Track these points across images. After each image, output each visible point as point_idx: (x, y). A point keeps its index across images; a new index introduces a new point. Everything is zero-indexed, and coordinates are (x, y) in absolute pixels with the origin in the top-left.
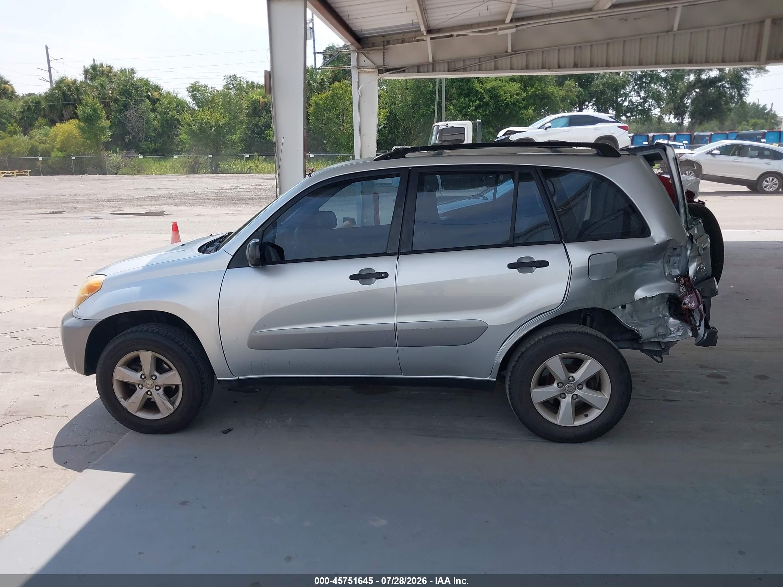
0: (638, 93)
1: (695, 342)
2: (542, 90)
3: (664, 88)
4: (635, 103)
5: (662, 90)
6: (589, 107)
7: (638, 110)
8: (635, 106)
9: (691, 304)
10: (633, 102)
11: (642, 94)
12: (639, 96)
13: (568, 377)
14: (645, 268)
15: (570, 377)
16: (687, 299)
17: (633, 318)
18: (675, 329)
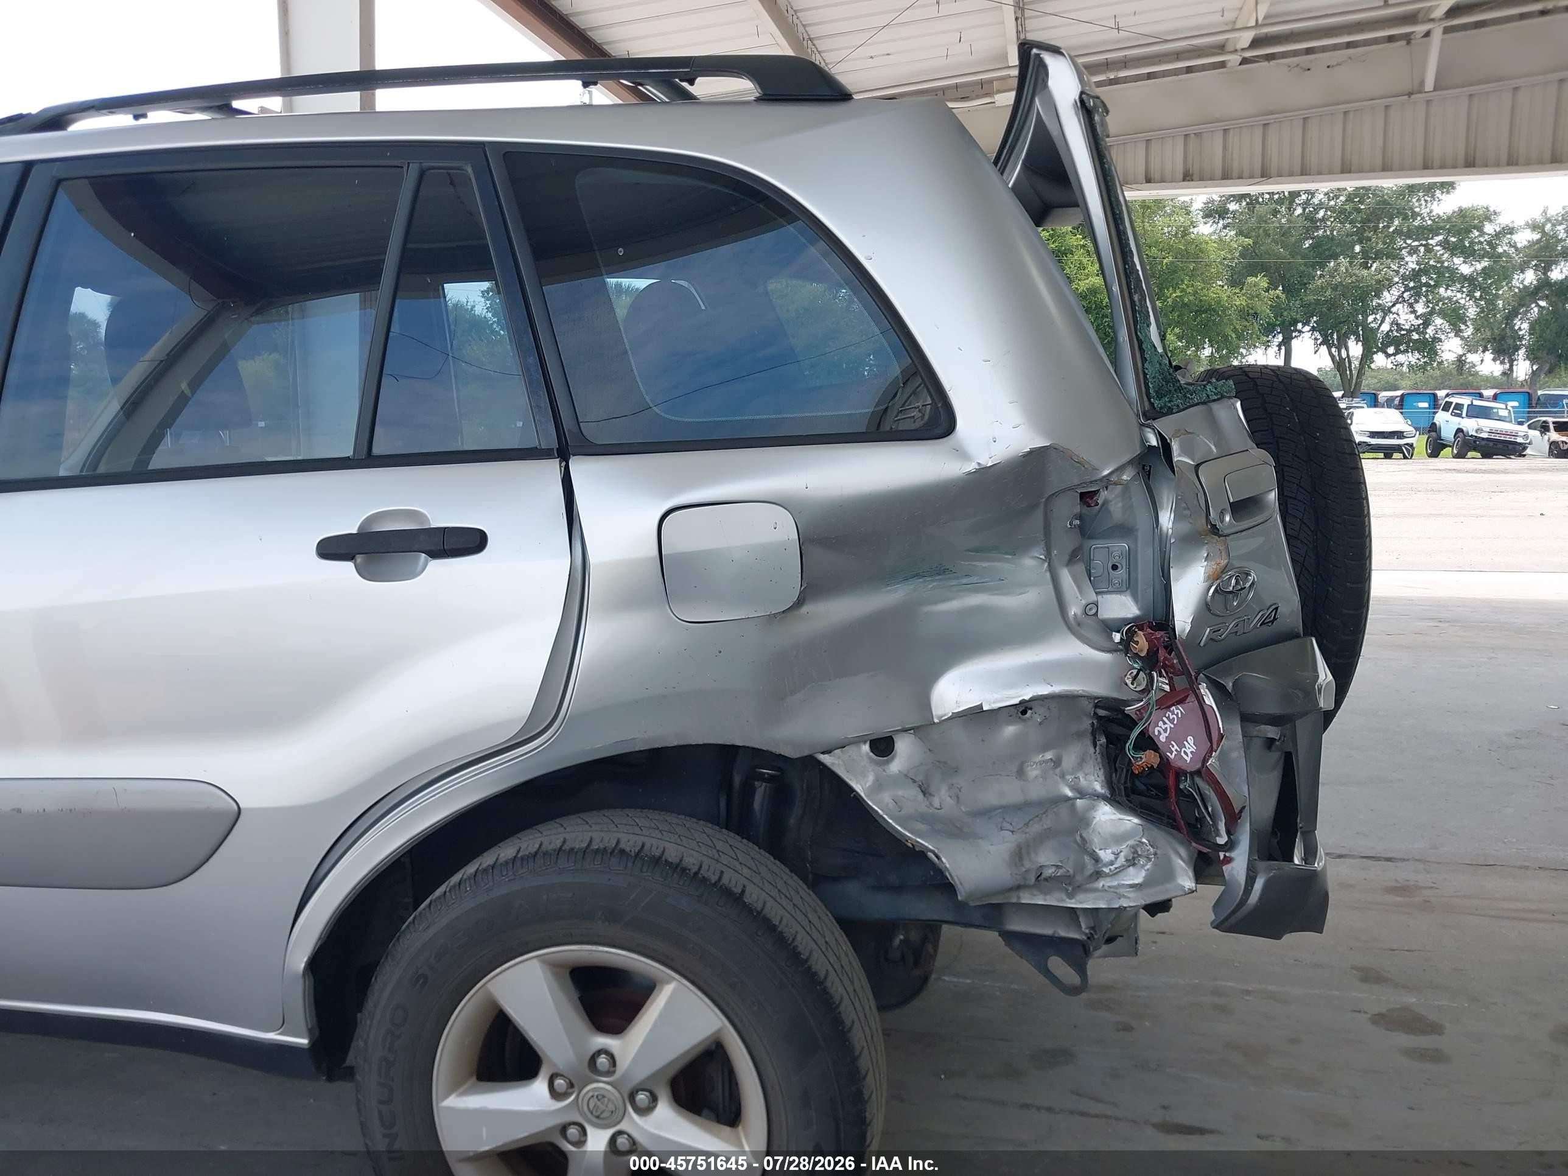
0: (1411, 305)
1: (1213, 917)
2: (1195, 293)
3: (1467, 295)
4: (1404, 325)
5: (1461, 298)
6: (1303, 335)
7: (1410, 340)
8: (1403, 332)
9: (1181, 745)
10: (1400, 324)
11: (1420, 308)
12: (1414, 312)
13: (591, 1054)
14: (965, 581)
15: (599, 1052)
16: (1165, 723)
17: (931, 795)
18: (1117, 855)
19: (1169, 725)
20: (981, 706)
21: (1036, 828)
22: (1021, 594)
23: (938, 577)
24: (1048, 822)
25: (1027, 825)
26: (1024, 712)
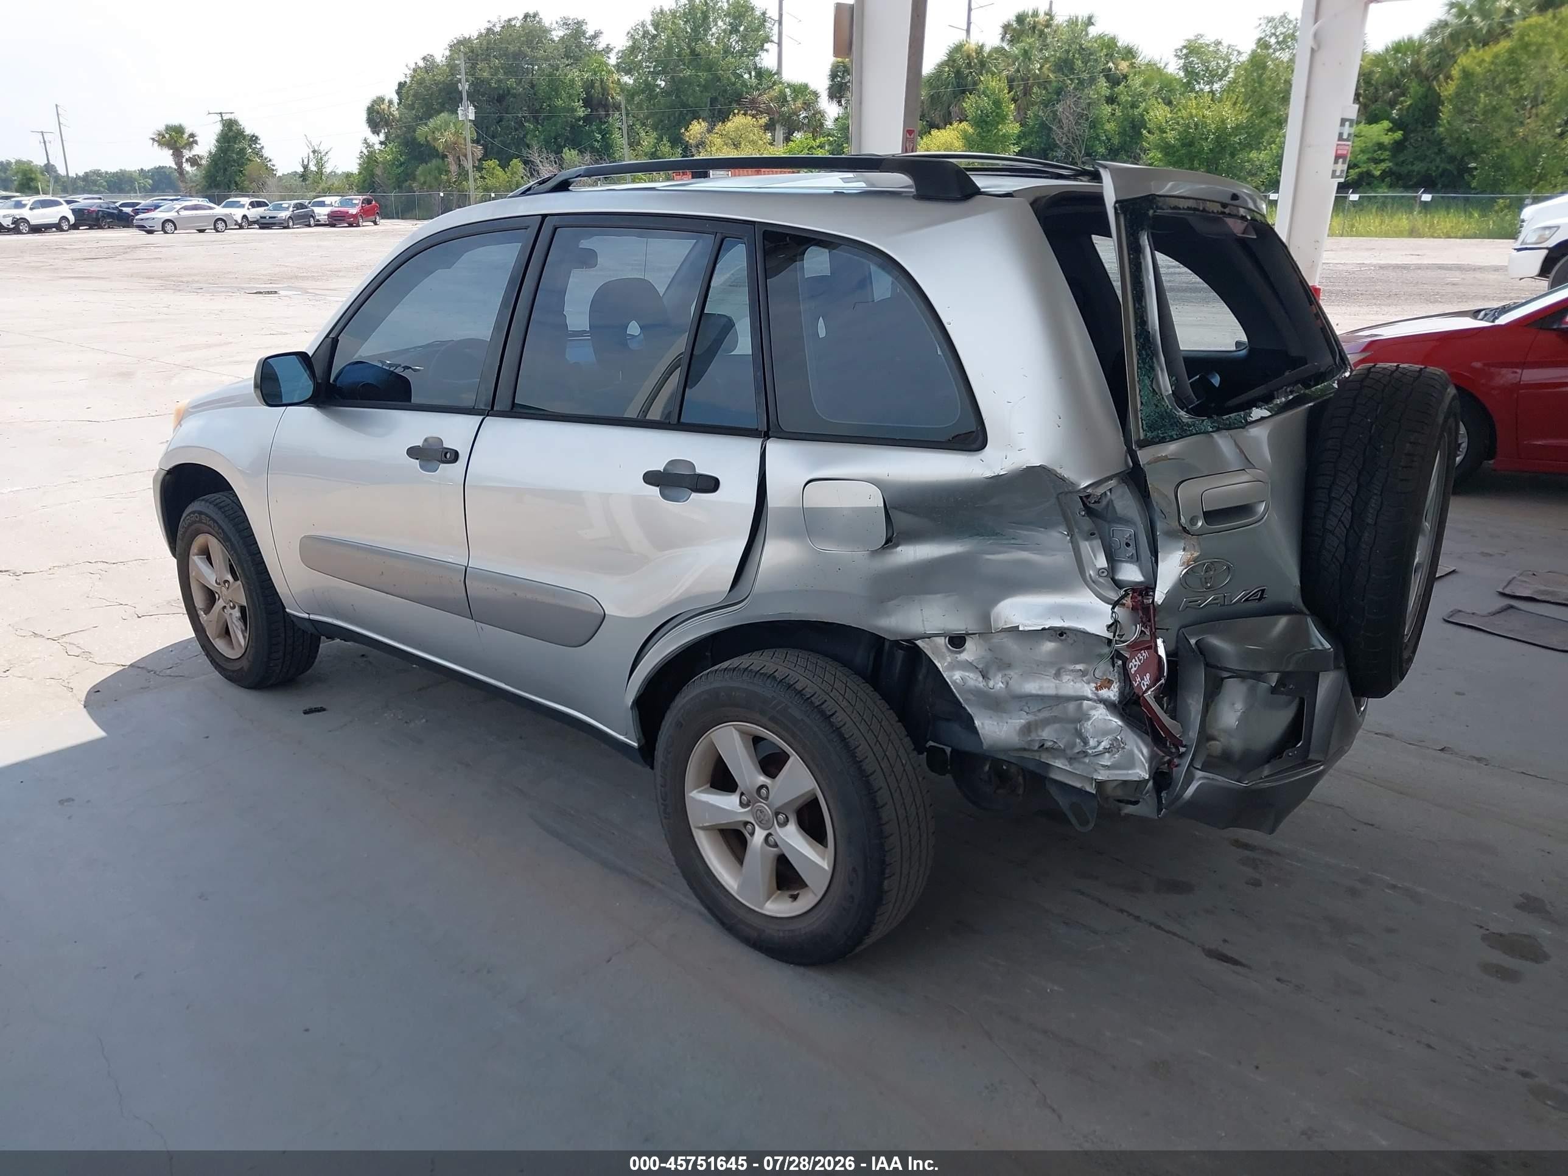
9: (1142, 679)
13: (758, 786)
14: (1012, 541)
15: (762, 787)
16: (1136, 661)
17: (989, 679)
18: (1099, 743)
19: (1138, 663)
20: (1018, 627)
21: (1045, 714)
22: (1053, 555)
23: (993, 537)
24: (1056, 712)
25: (1039, 711)
26: (1061, 635)
